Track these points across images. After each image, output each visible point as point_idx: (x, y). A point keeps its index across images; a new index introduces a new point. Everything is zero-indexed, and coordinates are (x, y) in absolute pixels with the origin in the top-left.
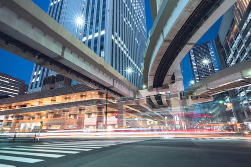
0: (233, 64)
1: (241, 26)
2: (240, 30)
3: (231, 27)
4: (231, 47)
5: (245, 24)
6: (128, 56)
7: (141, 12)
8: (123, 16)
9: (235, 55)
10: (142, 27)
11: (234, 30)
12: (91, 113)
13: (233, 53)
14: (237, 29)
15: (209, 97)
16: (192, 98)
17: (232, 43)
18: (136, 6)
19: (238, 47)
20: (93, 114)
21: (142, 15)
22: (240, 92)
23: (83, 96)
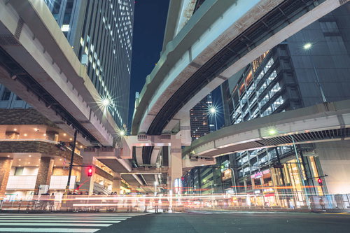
0: (239, 120)
1: (257, 74)
2: (255, 79)
3: (244, 73)
4: (241, 99)
5: (262, 73)
6: (100, 79)
7: (129, 18)
8: (102, 14)
9: (243, 109)
10: (126, 40)
11: (248, 78)
12: (22, 168)
13: (242, 106)
14: (251, 76)
15: (212, 159)
16: (190, 158)
17: (243, 93)
18: (122, 5)
19: (249, 100)
20: (25, 169)
21: (130, 22)
22: (243, 157)
23: (13, 132)
